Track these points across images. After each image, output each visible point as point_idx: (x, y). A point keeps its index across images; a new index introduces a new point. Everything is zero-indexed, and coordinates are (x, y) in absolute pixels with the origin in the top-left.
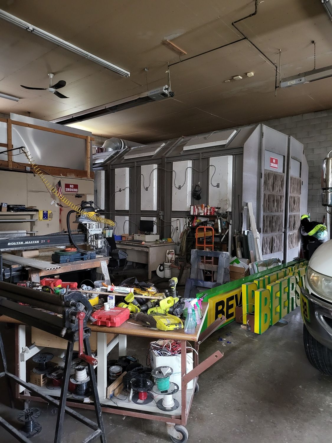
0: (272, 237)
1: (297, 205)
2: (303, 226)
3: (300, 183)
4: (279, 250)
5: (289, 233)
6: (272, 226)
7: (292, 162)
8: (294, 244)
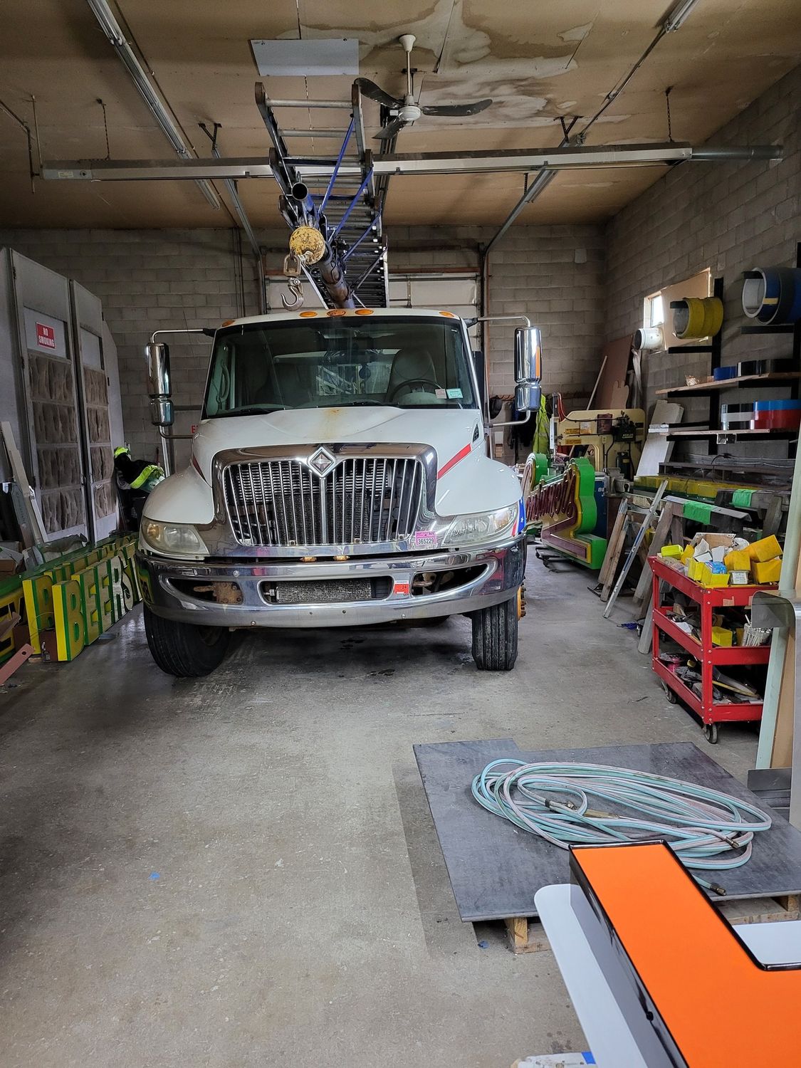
0: (61, 496)
1: (104, 427)
2: (119, 470)
3: (105, 382)
4: (77, 522)
5: (93, 486)
6: (59, 471)
7: (83, 337)
8: (106, 508)
